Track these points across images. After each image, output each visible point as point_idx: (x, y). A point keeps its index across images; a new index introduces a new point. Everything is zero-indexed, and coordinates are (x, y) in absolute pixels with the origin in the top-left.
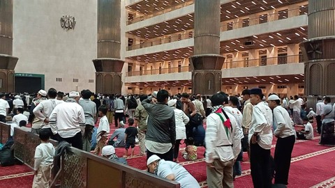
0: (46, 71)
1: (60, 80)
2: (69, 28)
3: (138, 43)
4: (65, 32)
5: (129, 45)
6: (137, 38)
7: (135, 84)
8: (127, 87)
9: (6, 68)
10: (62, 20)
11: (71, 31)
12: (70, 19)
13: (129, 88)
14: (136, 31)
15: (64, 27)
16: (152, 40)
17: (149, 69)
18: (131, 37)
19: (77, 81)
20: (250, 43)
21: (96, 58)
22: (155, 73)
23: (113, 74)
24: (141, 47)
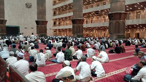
0: (21, 25)
1: (26, 28)
2: (29, 7)
3: (58, 13)
4: (27, 9)
5: (54, 14)
6: (57, 11)
7: (56, 30)
8: (53, 31)
9: (2, 24)
10: (26, 4)
11: (30, 9)
12: (30, 4)
13: (54, 31)
14: (56, 8)
15: (27, 7)
16: (63, 12)
17: (62, 23)
18: (55, 11)
19: (33, 28)
20: (98, 13)
21: (37, 20)
22: (65, 25)
23: (43, 26)
24: (59, 15)
